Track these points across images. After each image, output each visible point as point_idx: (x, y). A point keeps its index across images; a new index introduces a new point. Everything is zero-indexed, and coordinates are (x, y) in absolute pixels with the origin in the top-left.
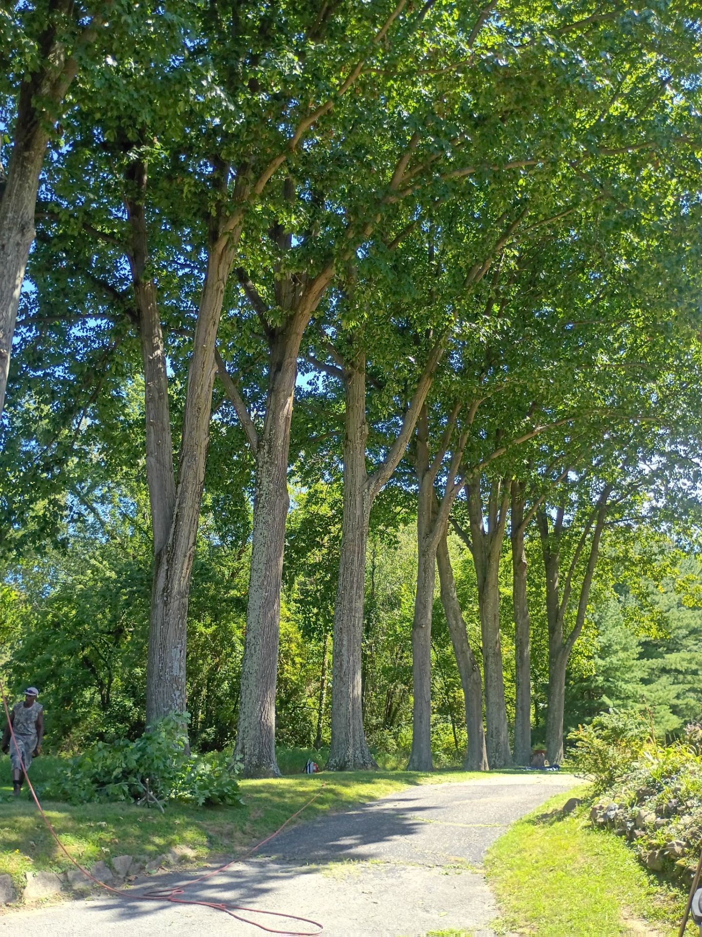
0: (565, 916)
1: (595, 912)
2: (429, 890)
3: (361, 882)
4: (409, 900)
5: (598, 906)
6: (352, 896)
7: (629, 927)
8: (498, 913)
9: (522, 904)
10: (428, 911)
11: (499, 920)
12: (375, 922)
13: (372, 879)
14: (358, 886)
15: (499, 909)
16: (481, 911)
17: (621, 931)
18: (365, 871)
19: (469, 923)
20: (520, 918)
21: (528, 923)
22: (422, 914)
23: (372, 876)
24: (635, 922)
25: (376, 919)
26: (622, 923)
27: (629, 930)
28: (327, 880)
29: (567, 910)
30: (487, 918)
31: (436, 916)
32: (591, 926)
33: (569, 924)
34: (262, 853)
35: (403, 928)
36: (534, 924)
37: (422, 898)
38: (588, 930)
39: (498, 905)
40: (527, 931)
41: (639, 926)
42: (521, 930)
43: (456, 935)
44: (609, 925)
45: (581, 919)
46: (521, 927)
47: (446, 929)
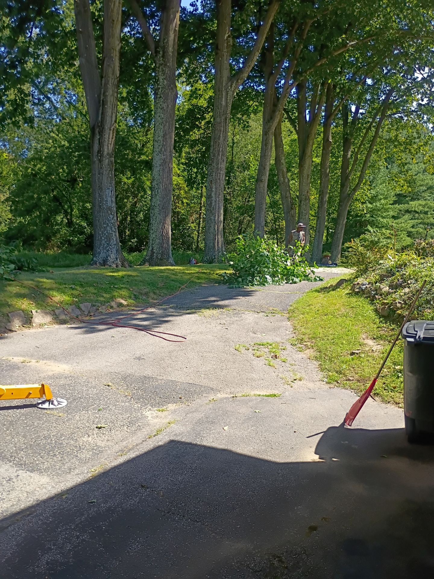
0: (331, 337)
1: (347, 335)
2: (257, 323)
3: (219, 319)
4: (245, 328)
5: (350, 333)
6: (214, 325)
7: (365, 343)
8: (294, 335)
9: (308, 331)
10: (255, 333)
11: (294, 339)
12: (226, 338)
13: (225, 318)
14: (218, 321)
15: (295, 333)
16: (284, 334)
17: (360, 345)
18: (222, 314)
19: (278, 339)
20: (306, 338)
21: (310, 340)
22: (252, 335)
23: (226, 316)
24: (369, 341)
25: (227, 336)
26: (361, 341)
27: (365, 344)
28: (200, 317)
29: (332, 334)
30: (288, 337)
31: (259, 336)
32: (344, 342)
33: (332, 341)
34: (165, 303)
35: (241, 341)
36: (313, 340)
37: (253, 327)
38: (342, 344)
39: (295, 331)
40: (309, 344)
41: (370, 342)
42: (306, 343)
43: (270, 345)
44: (355, 342)
45: (339, 338)
46: (306, 342)
47: (265, 342)
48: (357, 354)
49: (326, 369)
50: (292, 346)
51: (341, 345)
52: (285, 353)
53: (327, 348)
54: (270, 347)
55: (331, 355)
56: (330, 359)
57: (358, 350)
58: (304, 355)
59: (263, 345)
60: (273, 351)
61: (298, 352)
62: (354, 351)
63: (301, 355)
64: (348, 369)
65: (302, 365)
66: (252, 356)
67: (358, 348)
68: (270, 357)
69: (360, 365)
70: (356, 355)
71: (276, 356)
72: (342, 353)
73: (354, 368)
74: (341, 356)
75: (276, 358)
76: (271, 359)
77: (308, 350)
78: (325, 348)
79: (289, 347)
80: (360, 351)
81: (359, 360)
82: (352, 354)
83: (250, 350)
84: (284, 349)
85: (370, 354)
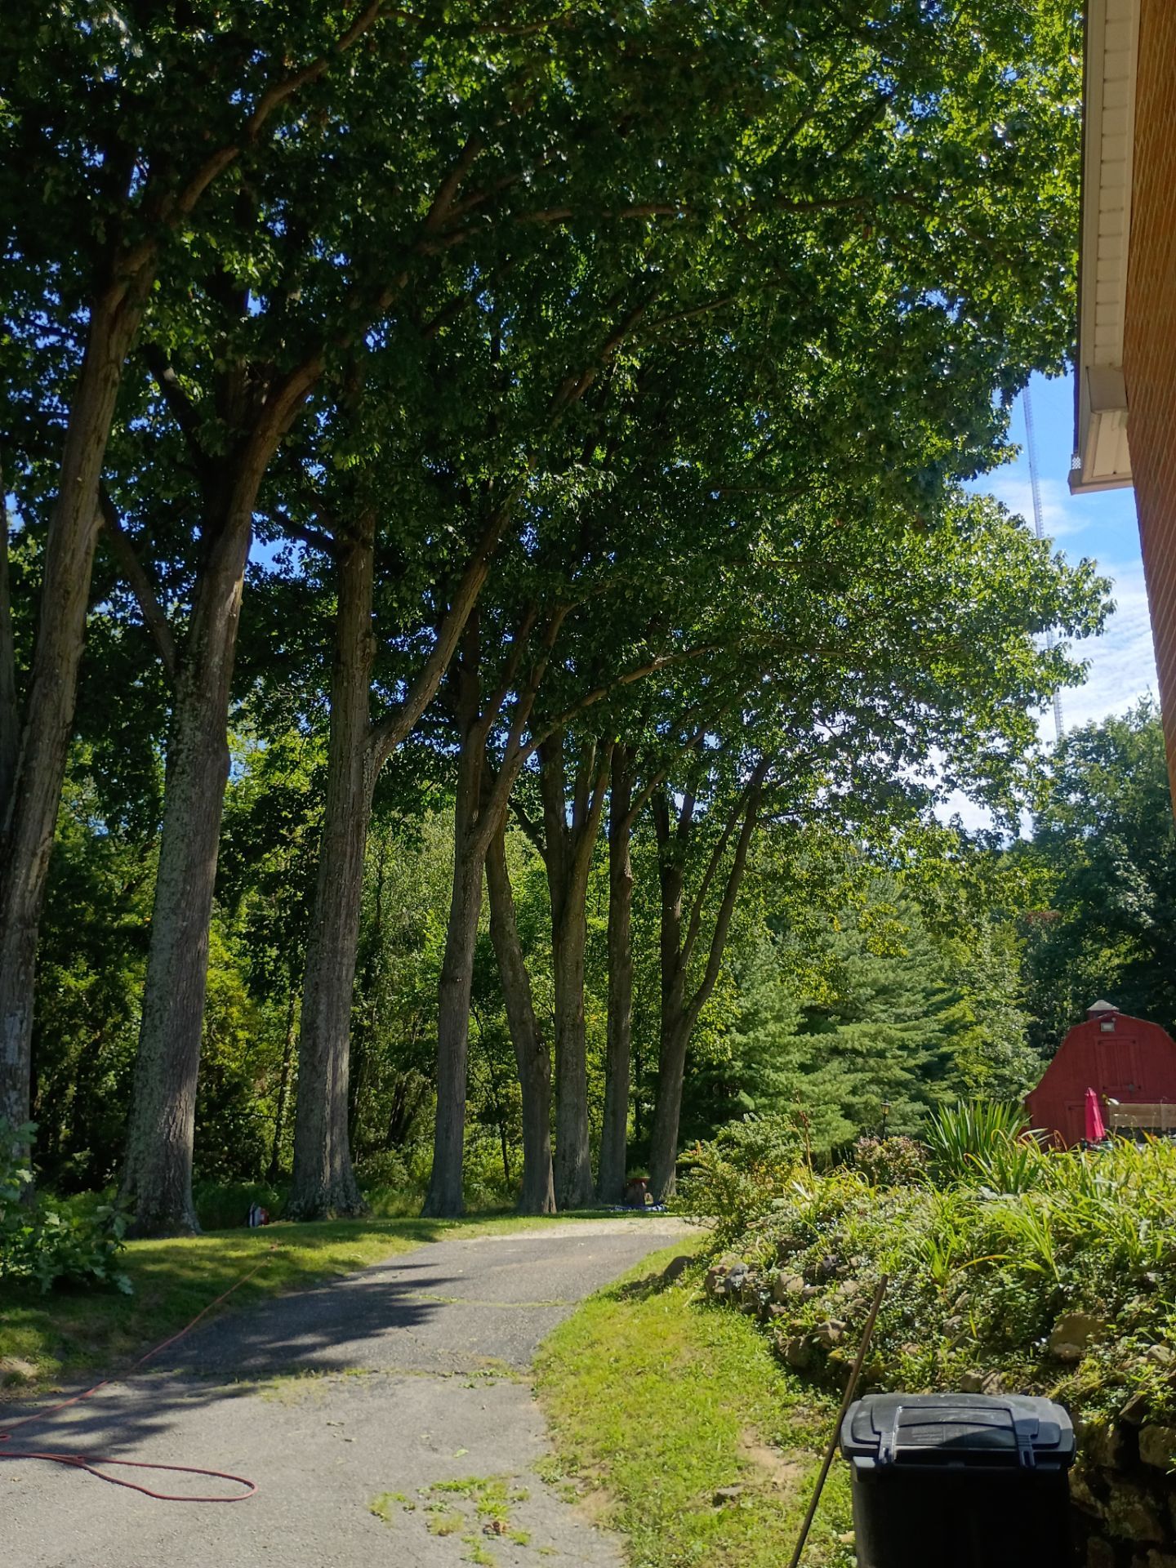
0: (656, 1446)
1: (701, 1438)
2: (440, 1414)
3: (326, 1406)
4: (405, 1432)
5: (708, 1428)
6: (309, 1432)
7: (752, 1460)
8: (550, 1445)
9: (590, 1431)
10: (435, 1450)
11: (551, 1459)
12: (345, 1474)
13: (346, 1401)
14: (322, 1414)
15: (553, 1440)
16: (522, 1445)
17: (740, 1468)
18: (336, 1389)
19: (504, 1465)
20: (584, 1453)
21: (597, 1461)
22: (424, 1455)
23: (347, 1395)
24: (762, 1452)
25: (347, 1467)
26: (742, 1454)
27: (753, 1464)
28: (268, 1406)
29: (658, 1437)
30: (532, 1456)
31: (447, 1458)
32: (694, 1461)
33: (661, 1460)
34: (157, 1365)
35: (392, 1480)
36: (606, 1461)
37: (428, 1429)
38: (689, 1468)
39: (552, 1433)
40: (593, 1473)
41: (767, 1457)
42: (584, 1473)
43: (480, 1487)
44: (722, 1458)
45: (679, 1450)
46: (585, 1467)
47: (462, 1478)
48: (732, 1498)
49: (646, 1558)
50: (544, 1486)
51: (685, 1473)
52: (524, 1510)
53: (646, 1486)
54: (479, 1494)
55: (660, 1508)
56: (656, 1523)
57: (733, 1485)
58: (581, 1517)
59: (457, 1490)
60: (488, 1508)
61: (564, 1506)
62: (723, 1491)
63: (569, 1519)
64: (708, 1553)
65: (575, 1551)
66: (423, 1531)
67: (734, 1481)
68: (480, 1531)
69: (742, 1537)
70: (729, 1502)
71: (496, 1525)
72: (688, 1499)
73: (725, 1548)
74: (688, 1510)
75: (498, 1533)
76: (481, 1537)
77: (593, 1496)
78: (640, 1486)
79: (535, 1488)
80: (740, 1489)
81: (739, 1522)
82: (719, 1500)
83: (419, 1511)
84: (521, 1499)
85: (767, 1498)
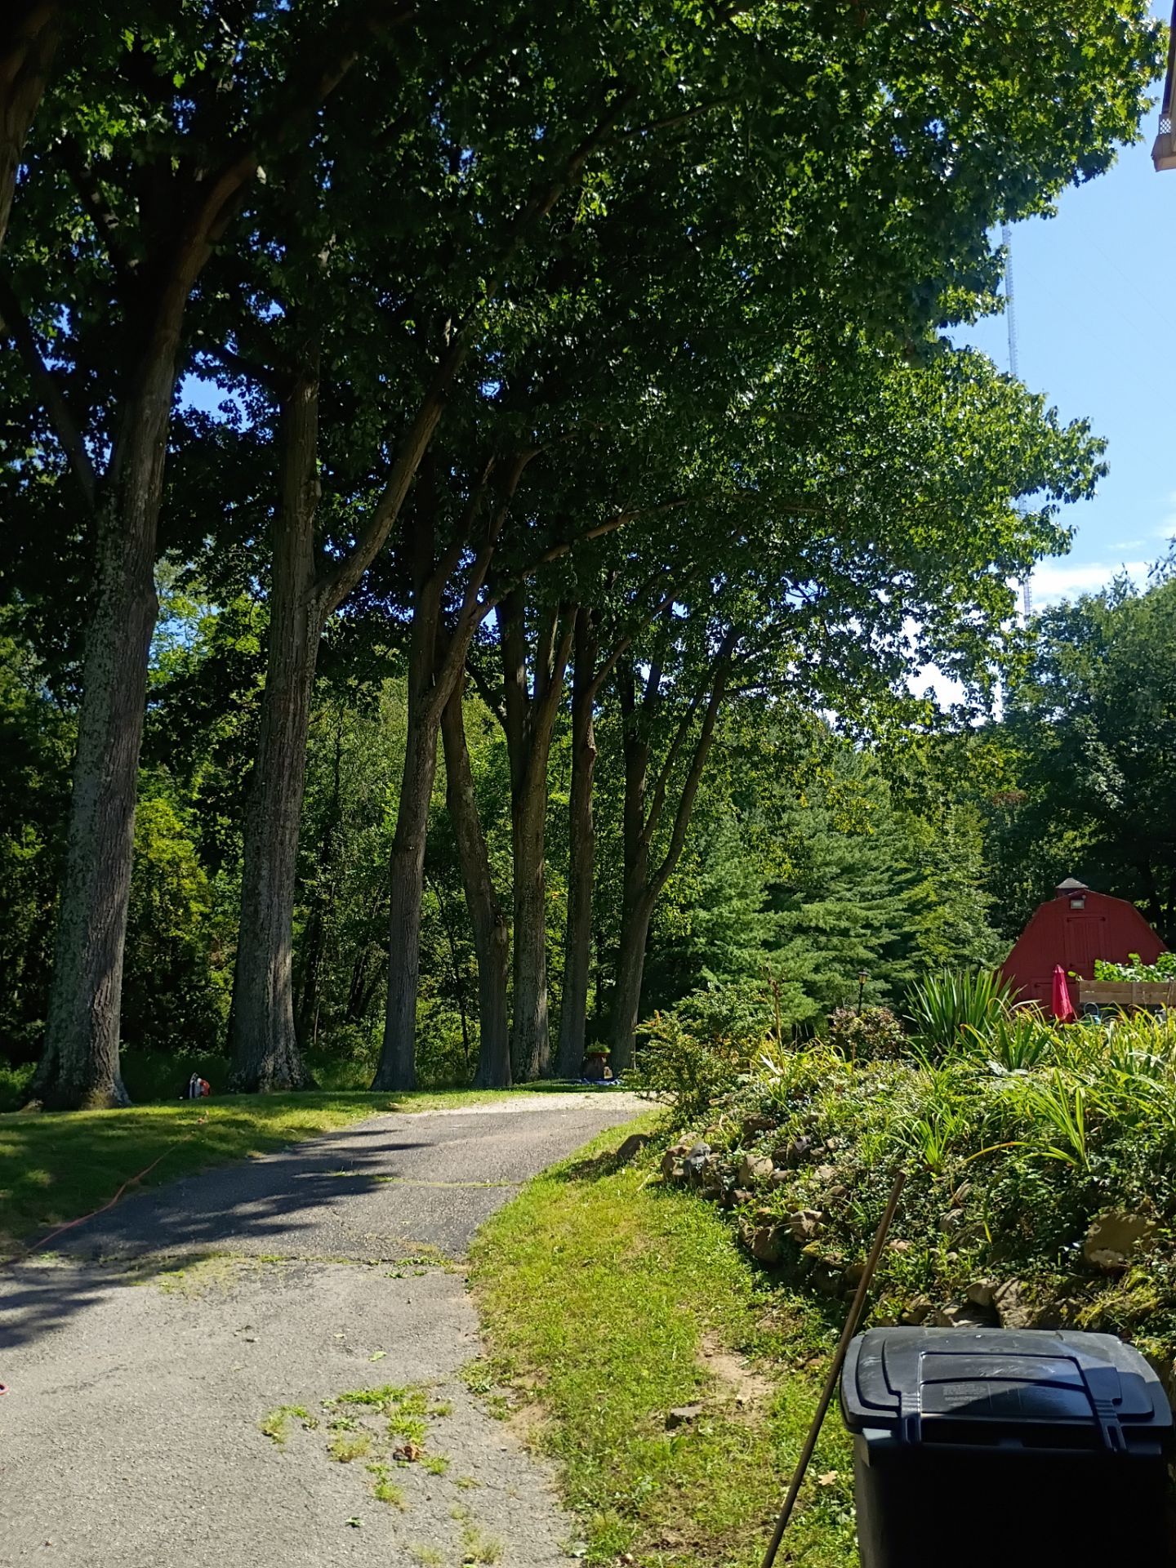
0: (602, 1351)
1: (654, 1344)
2: (360, 1309)
3: (233, 1298)
4: (317, 1331)
5: (661, 1332)
6: (207, 1329)
7: (712, 1372)
8: (482, 1347)
9: (526, 1331)
10: (349, 1352)
11: (482, 1363)
12: (240, 1382)
13: (255, 1293)
14: (227, 1308)
15: (484, 1340)
16: (450, 1346)
17: (698, 1383)
18: (247, 1278)
19: (425, 1372)
20: (518, 1356)
21: (534, 1367)
22: (336, 1358)
23: (259, 1285)
24: (725, 1360)
25: (243, 1375)
26: (700, 1362)
27: (713, 1378)
28: (166, 1298)
29: (604, 1341)
30: (459, 1361)
31: (363, 1361)
32: (645, 1373)
33: (606, 1370)
34: (52, 1249)
35: (294, 1391)
36: (544, 1369)
37: (343, 1327)
38: (639, 1379)
39: (483, 1333)
40: (528, 1382)
41: (729, 1367)
42: (517, 1382)
43: (396, 1399)
44: (679, 1369)
45: (627, 1358)
46: (518, 1375)
47: (376, 1387)
48: (689, 1420)
49: (585, 1495)
50: (471, 1397)
51: (634, 1387)
52: (447, 1427)
53: (587, 1401)
54: (395, 1408)
55: (603, 1430)
56: (597, 1450)
57: (691, 1404)
58: (511, 1436)
59: (368, 1403)
60: (403, 1425)
61: (492, 1422)
62: (678, 1412)
63: (501, 1437)
64: (659, 1492)
65: (500, 1484)
66: (321, 1455)
67: (692, 1398)
68: (389, 1455)
69: (700, 1472)
70: (685, 1425)
71: (408, 1450)
72: (636, 1419)
73: (679, 1486)
74: (635, 1434)
75: (410, 1460)
76: (391, 1463)
77: (526, 1410)
78: (581, 1402)
79: (459, 1399)
80: (698, 1409)
81: (698, 1452)
82: (673, 1422)
83: (322, 1428)
84: (442, 1414)
85: (730, 1421)
